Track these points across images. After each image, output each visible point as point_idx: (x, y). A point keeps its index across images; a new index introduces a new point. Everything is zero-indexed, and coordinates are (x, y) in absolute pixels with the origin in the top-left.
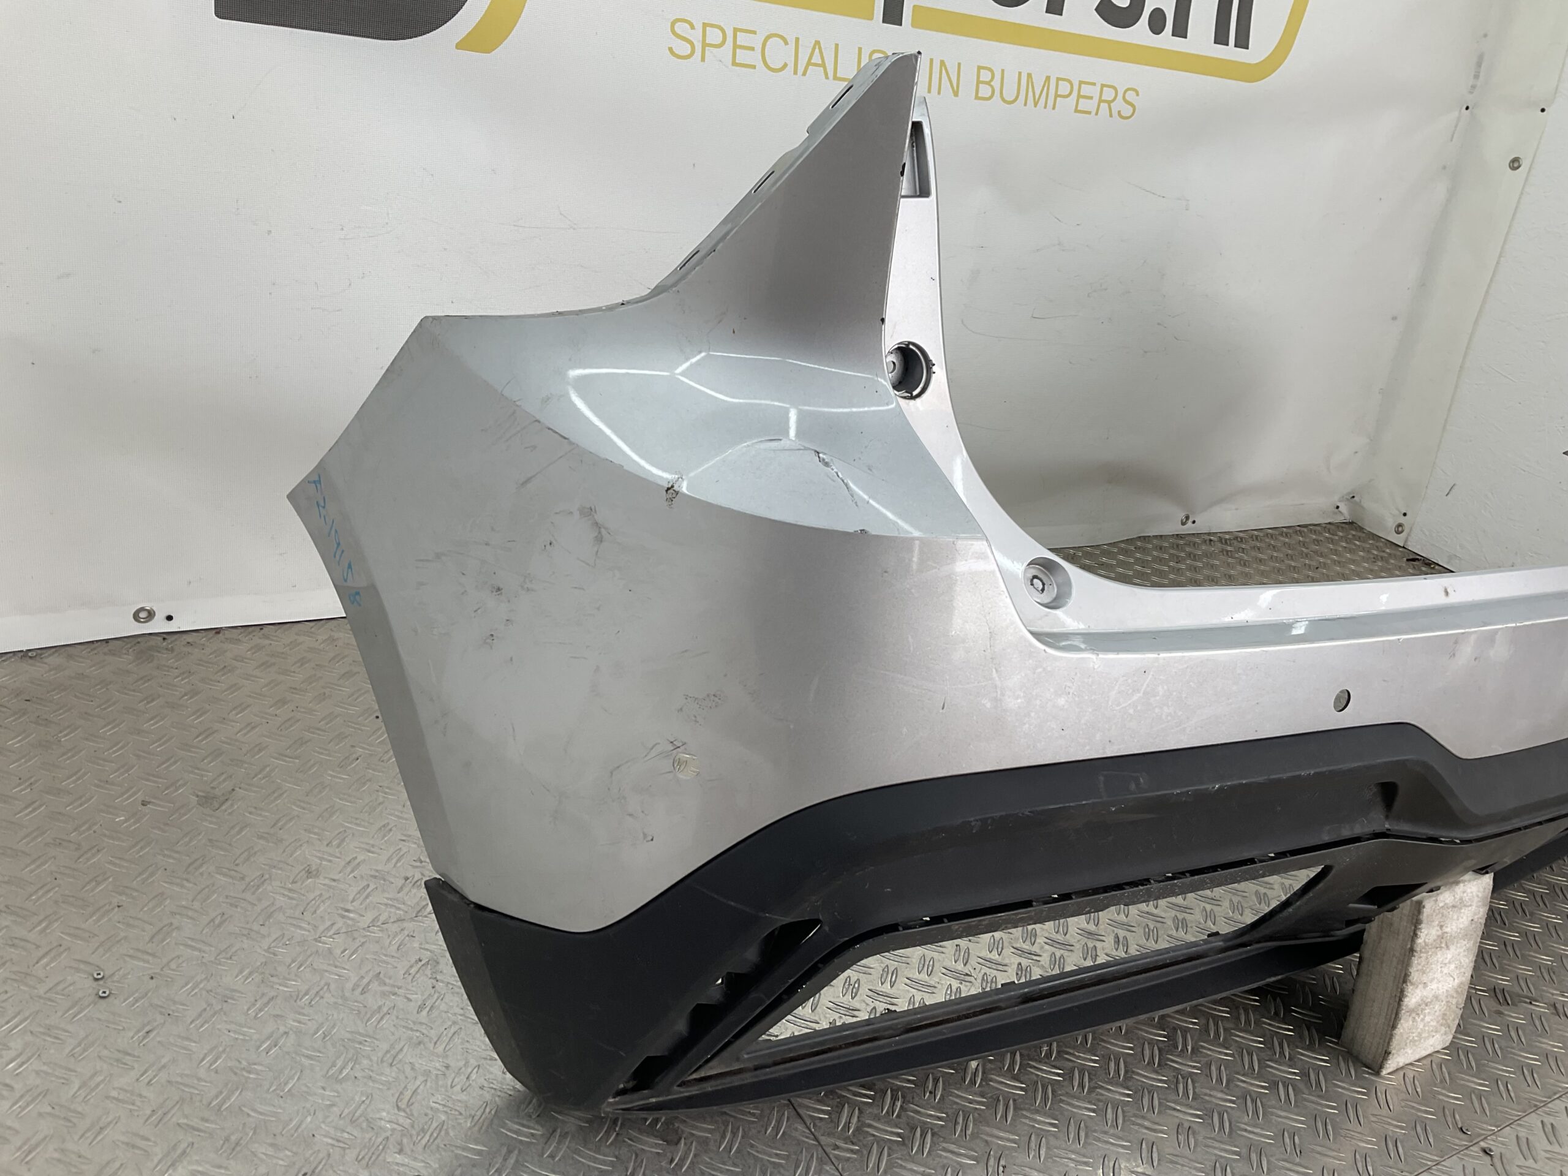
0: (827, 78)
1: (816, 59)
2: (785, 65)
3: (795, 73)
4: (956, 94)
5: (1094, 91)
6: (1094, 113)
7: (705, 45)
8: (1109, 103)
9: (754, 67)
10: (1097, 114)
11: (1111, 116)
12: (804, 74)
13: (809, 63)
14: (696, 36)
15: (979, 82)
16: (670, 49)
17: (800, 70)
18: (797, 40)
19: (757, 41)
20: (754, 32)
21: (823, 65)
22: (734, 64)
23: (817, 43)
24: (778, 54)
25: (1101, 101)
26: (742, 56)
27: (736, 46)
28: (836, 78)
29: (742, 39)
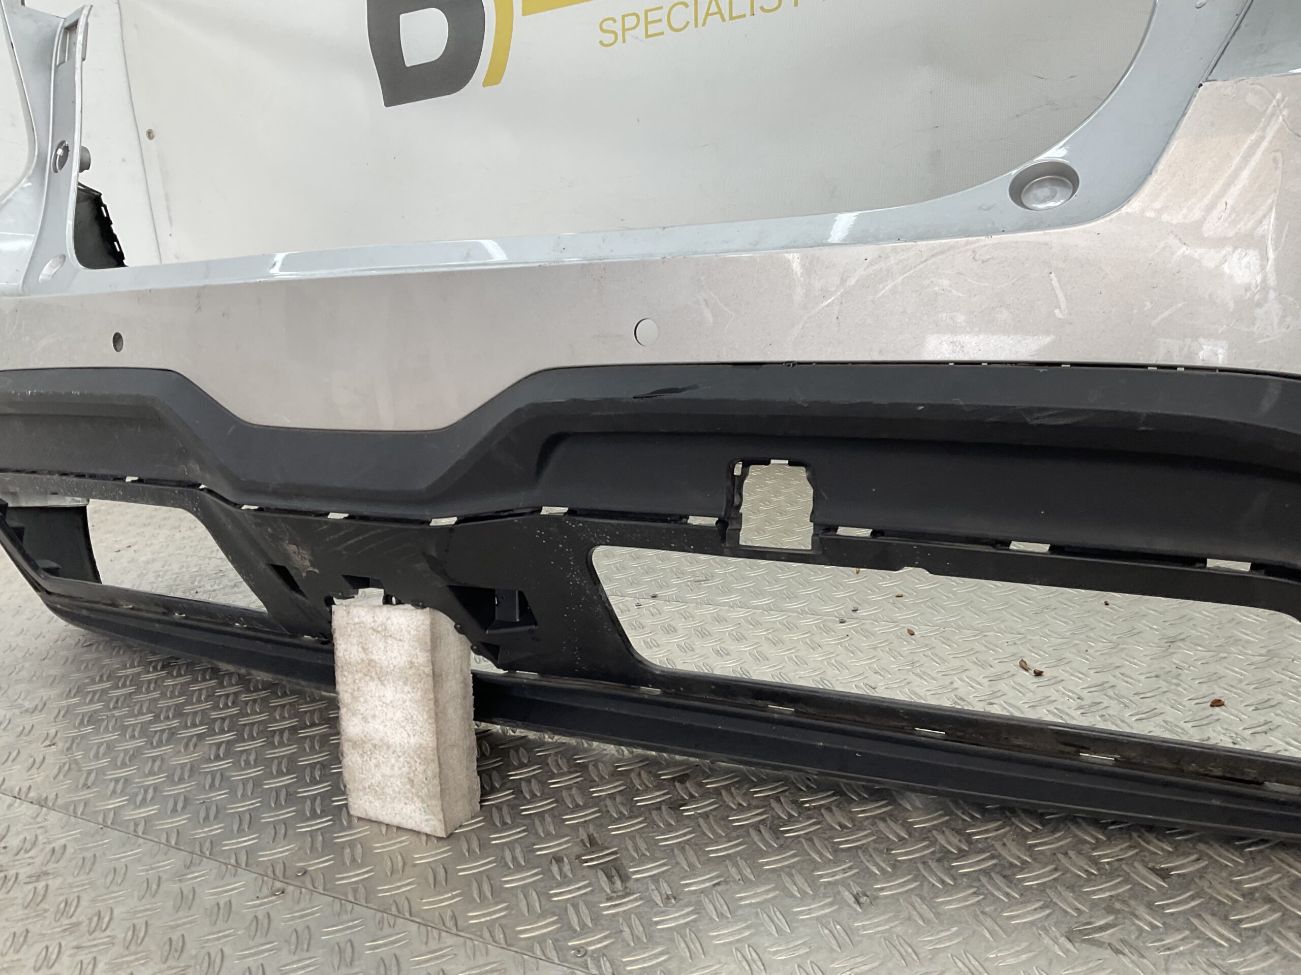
0: (723, 20)
1: (714, 9)
2: (688, 23)
3: (696, 26)
7: (624, 30)
9: (662, 33)
12: (704, 24)
13: (708, 14)
14: (617, 27)
16: (601, 42)
17: (700, 22)
19: (662, 14)
20: (661, 8)
21: (720, 12)
24: (681, 17)
26: (653, 29)
27: (647, 23)
28: (731, 18)
29: (652, 16)
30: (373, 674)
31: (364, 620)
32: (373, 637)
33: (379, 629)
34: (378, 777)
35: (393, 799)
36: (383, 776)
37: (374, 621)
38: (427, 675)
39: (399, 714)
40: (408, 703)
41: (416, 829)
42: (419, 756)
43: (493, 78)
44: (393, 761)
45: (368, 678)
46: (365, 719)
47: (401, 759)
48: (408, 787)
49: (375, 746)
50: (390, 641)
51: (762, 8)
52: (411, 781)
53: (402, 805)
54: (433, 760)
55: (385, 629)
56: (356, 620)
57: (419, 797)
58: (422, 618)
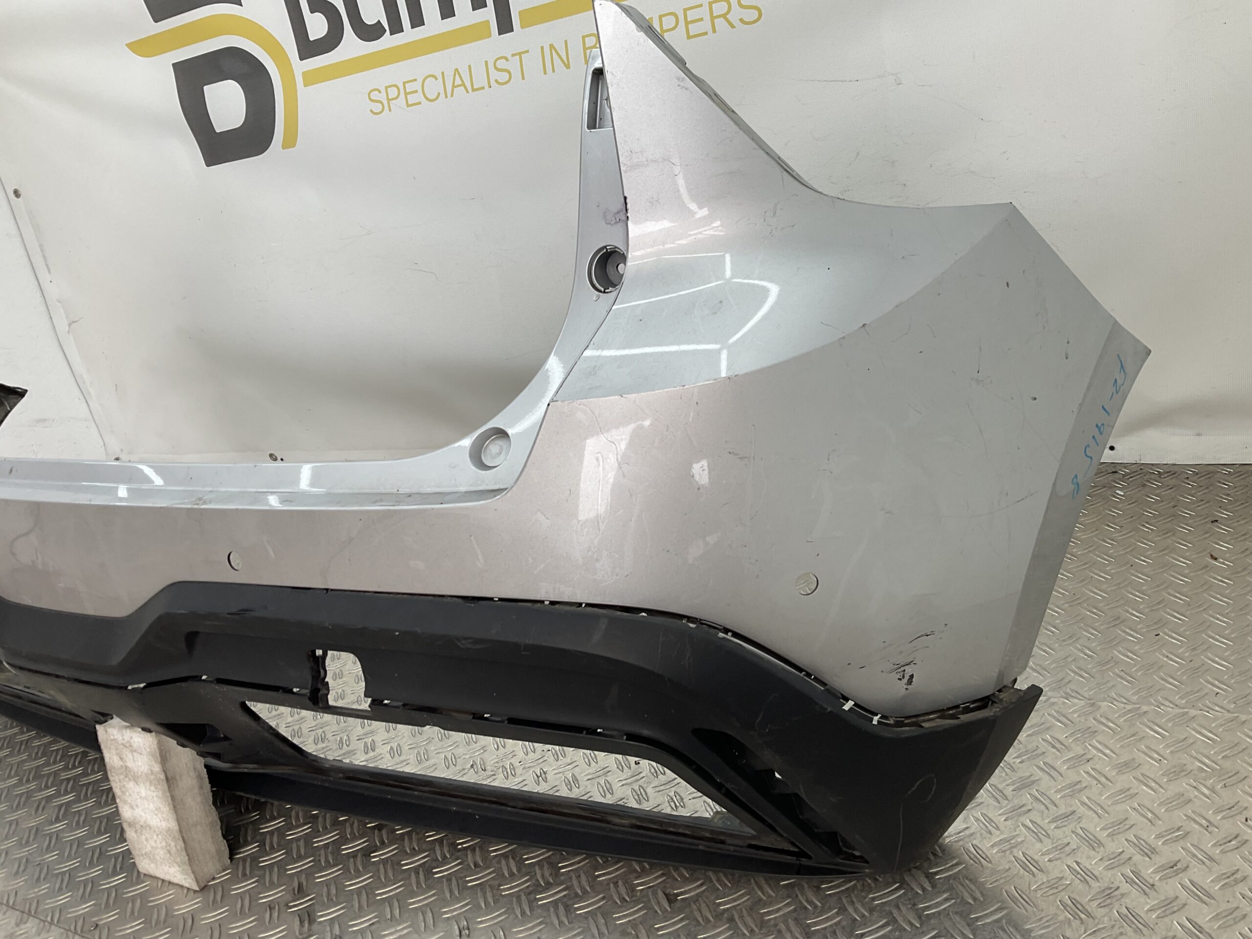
0: (468, 92)
2: (439, 94)
3: (446, 97)
4: (568, 66)
5: (704, 12)
6: (710, 31)
7: (389, 100)
8: (724, 16)
9: (420, 103)
10: (714, 31)
11: (733, 26)
12: (452, 96)
13: (454, 87)
14: (382, 97)
15: (585, 49)
16: (371, 111)
17: (449, 95)
18: (443, 73)
19: (417, 86)
20: (415, 80)
21: (463, 85)
22: (408, 105)
23: (457, 70)
24: (433, 88)
25: (713, 18)
26: (412, 99)
27: (406, 94)
28: (474, 90)
29: (410, 87)
30: (130, 777)
31: (116, 737)
32: (125, 750)
33: (127, 745)
34: (149, 848)
35: (161, 863)
36: (152, 847)
37: (123, 739)
38: (163, 780)
39: (152, 806)
40: (155, 798)
41: (181, 884)
42: (170, 836)
43: (290, 142)
44: (155, 837)
45: (127, 779)
46: (132, 807)
47: (160, 837)
48: (168, 856)
49: (142, 826)
50: (135, 754)
51: (496, 81)
52: (169, 852)
53: (167, 867)
54: (179, 839)
55: (131, 746)
56: (112, 737)
57: (176, 863)
58: (151, 739)
